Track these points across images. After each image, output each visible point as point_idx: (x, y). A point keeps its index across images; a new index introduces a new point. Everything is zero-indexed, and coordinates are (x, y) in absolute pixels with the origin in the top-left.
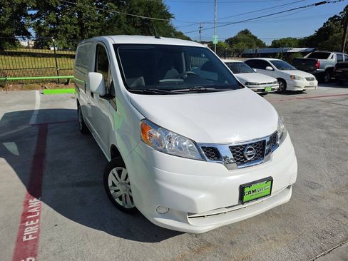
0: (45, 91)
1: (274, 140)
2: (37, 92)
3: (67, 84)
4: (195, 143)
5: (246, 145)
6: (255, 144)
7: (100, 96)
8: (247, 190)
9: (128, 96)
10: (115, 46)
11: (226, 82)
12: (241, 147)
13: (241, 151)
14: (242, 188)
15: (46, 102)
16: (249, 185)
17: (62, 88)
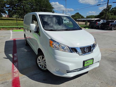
1: (94, 46)
2: (11, 31)
3: (20, 29)
4: (68, 47)
5: (85, 47)
6: (88, 47)
7: (34, 32)
8: (85, 62)
9: (45, 32)
10: (39, 15)
11: (76, 27)
12: (83, 48)
13: (83, 49)
15: (14, 34)
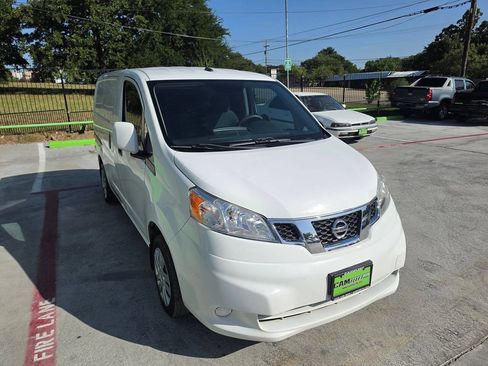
0: (51, 143)
1: (372, 211)
2: (41, 146)
3: (81, 132)
4: (265, 219)
5: (335, 219)
6: (347, 217)
7: (132, 154)
8: (337, 280)
9: (170, 154)
10: (150, 84)
11: (305, 129)
12: (328, 221)
13: (328, 227)
14: (331, 278)
15: (55, 159)
16: (341, 273)
17: (75, 138)
